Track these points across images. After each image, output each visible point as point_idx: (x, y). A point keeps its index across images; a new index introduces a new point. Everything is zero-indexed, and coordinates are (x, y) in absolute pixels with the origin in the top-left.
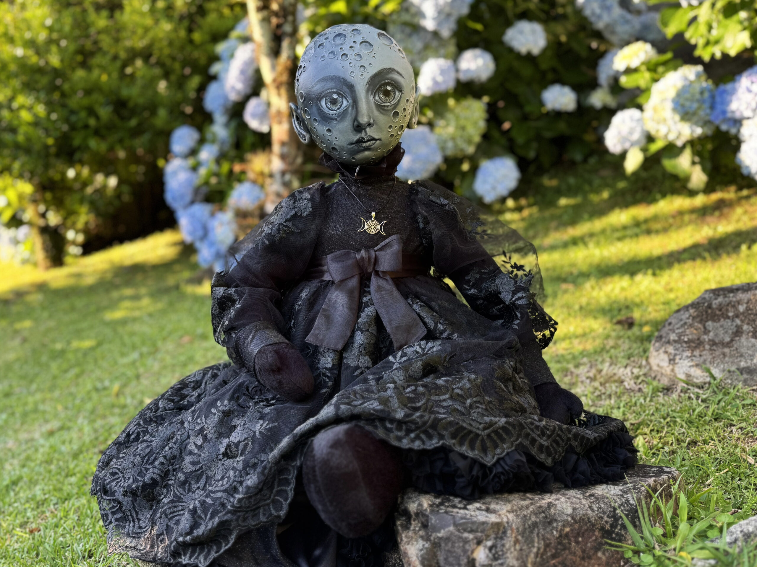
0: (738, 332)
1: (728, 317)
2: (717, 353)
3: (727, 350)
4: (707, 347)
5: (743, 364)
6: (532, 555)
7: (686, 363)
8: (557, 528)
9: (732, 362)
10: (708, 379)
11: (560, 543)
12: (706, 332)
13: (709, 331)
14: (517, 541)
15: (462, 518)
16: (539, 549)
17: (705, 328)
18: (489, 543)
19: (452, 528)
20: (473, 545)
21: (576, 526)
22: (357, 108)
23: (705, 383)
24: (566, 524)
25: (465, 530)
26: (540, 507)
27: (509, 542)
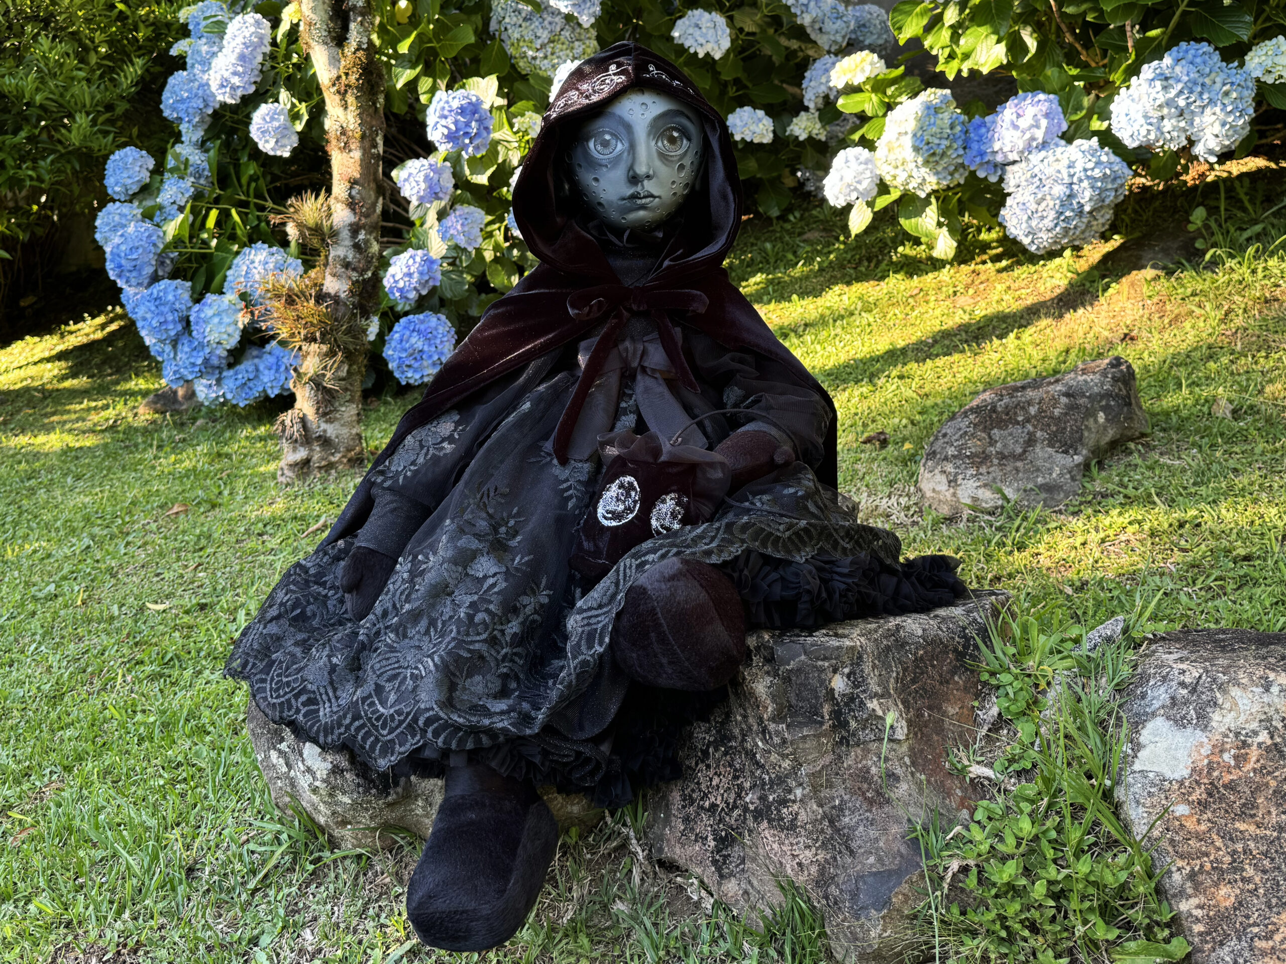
0: (1031, 441)
1: (1018, 423)
2: (1008, 468)
3: (1019, 464)
4: (996, 461)
5: (1040, 480)
6: (892, 680)
7: (972, 484)
8: (910, 650)
9: (1028, 479)
10: (1000, 503)
11: (917, 667)
12: (992, 442)
13: (996, 442)
14: (874, 667)
15: (812, 645)
16: (898, 674)
17: (990, 437)
18: (846, 670)
19: (803, 657)
20: (830, 675)
21: (929, 648)
22: (634, 154)
23: (997, 508)
24: (918, 646)
25: (818, 659)
26: (889, 630)
27: (867, 668)
